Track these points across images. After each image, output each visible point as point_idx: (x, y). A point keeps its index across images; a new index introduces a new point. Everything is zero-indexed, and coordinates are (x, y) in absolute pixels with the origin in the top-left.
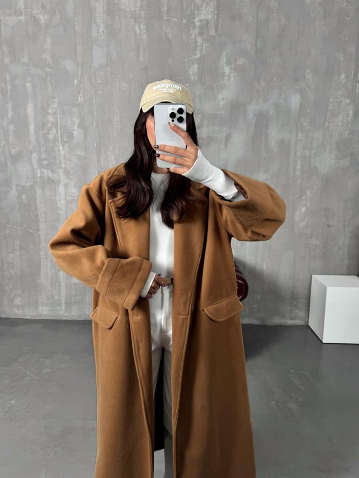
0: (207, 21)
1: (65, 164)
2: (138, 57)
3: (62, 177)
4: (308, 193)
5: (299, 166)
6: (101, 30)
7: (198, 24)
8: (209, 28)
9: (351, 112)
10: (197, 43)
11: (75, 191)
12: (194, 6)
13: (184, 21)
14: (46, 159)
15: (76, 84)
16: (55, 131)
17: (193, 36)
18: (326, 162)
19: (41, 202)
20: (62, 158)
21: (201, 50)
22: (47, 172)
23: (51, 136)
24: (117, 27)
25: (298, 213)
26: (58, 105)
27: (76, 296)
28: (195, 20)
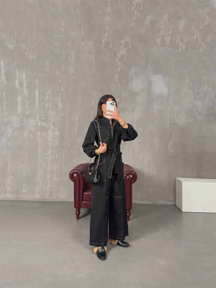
0: (123, 55)
1: (53, 119)
2: (91, 70)
3: (52, 127)
4: (174, 135)
5: (168, 122)
6: (73, 58)
7: (119, 56)
8: (124, 58)
9: (192, 97)
11: (58, 133)
13: (112, 55)
14: (43, 117)
15: (60, 82)
16: (48, 104)
17: (117, 62)
18: (182, 120)
19: (39, 138)
20: (51, 117)
21: (121, 68)
22: (43, 123)
23: (47, 106)
24: (81, 57)
25: (169, 145)
26: (51, 91)
27: (55, 188)
28: (118, 55)
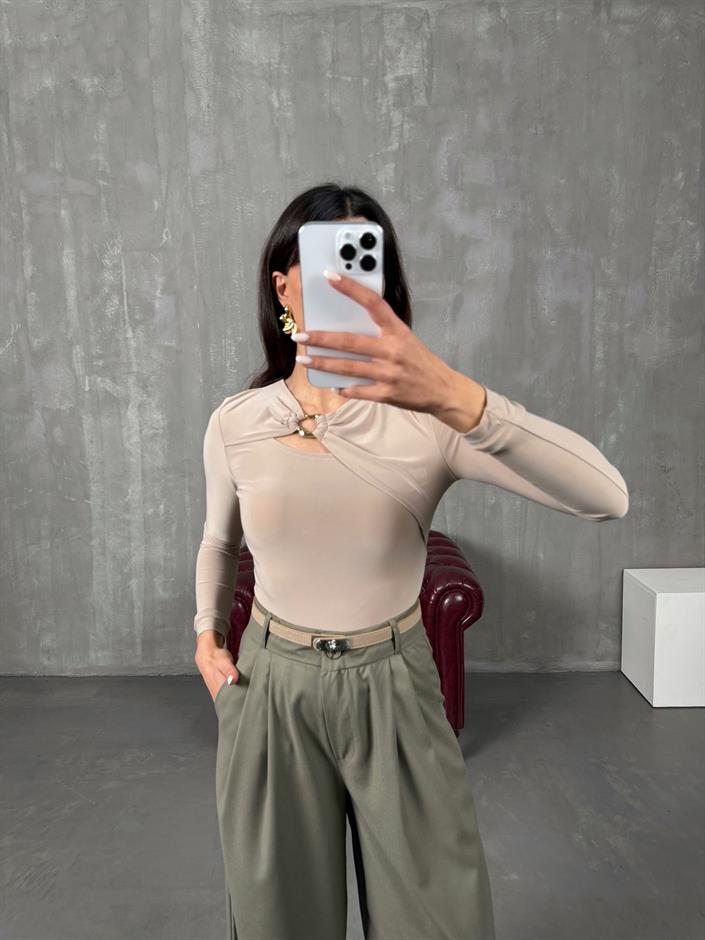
0: (410, 79)
1: (139, 365)
2: (278, 152)
3: (135, 393)
4: (620, 405)
5: (599, 354)
6: (204, 104)
7: (391, 85)
8: (415, 91)
10: (391, 122)
11: (160, 417)
12: (383, 53)
13: (365, 81)
14: (100, 357)
15: (156, 208)
16: (116, 301)
17: (384, 110)
18: (654, 343)
19: (92, 441)
20: (132, 353)
21: (401, 136)
22: (103, 381)
23: (110, 311)
24: (234, 96)
25: (602, 444)
26: (123, 250)
28: (389, 77)
